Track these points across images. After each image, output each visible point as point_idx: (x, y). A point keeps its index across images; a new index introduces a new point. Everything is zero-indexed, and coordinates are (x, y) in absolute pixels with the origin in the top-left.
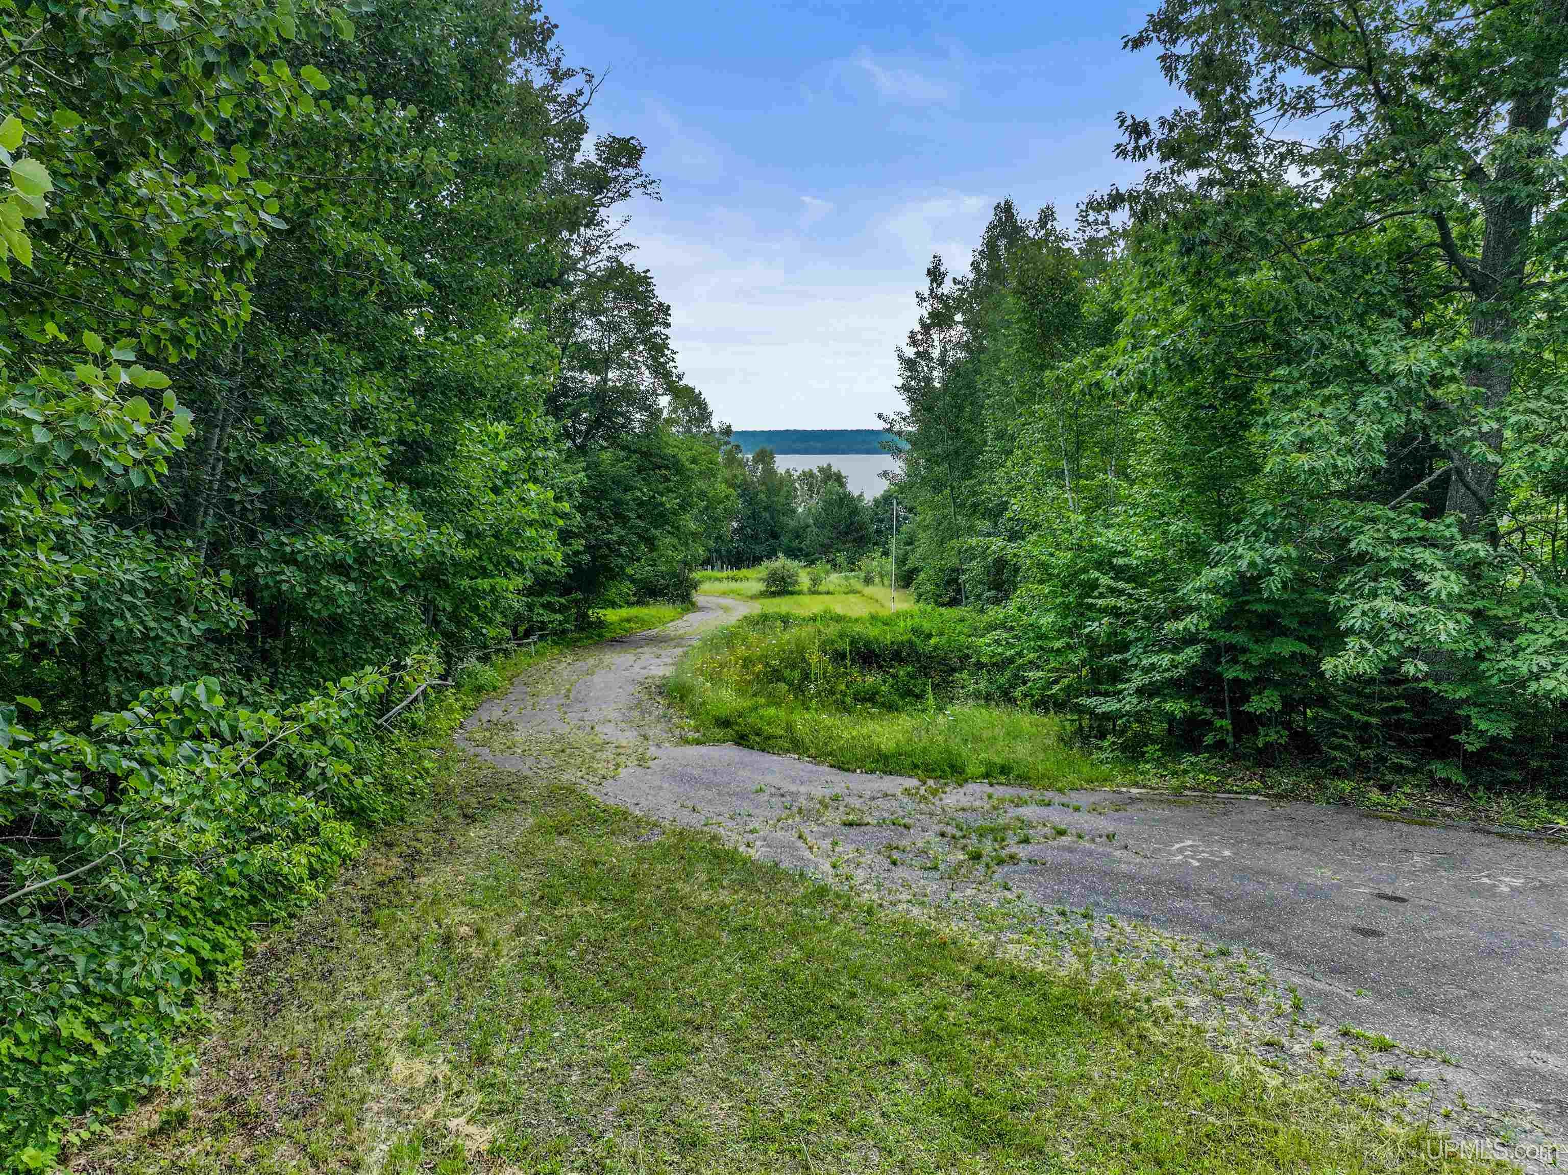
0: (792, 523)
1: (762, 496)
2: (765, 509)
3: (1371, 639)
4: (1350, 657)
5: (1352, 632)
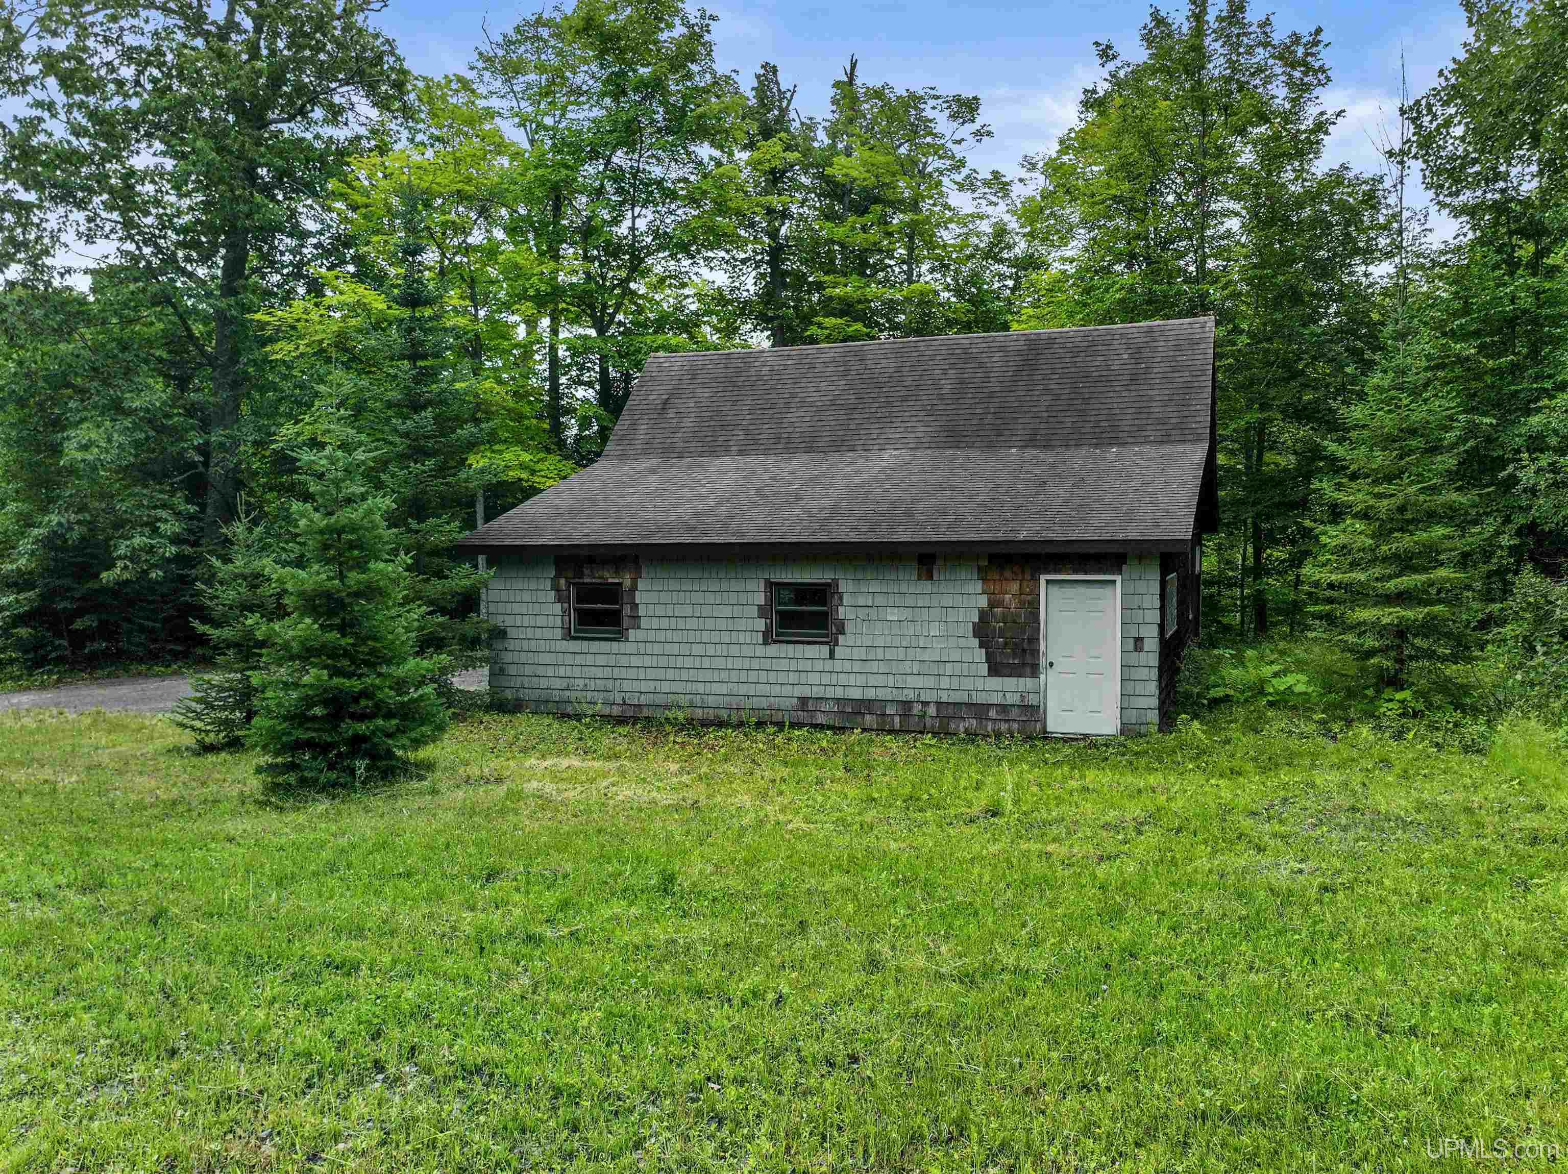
3: (132, 561)
4: (118, 571)
5: (120, 558)
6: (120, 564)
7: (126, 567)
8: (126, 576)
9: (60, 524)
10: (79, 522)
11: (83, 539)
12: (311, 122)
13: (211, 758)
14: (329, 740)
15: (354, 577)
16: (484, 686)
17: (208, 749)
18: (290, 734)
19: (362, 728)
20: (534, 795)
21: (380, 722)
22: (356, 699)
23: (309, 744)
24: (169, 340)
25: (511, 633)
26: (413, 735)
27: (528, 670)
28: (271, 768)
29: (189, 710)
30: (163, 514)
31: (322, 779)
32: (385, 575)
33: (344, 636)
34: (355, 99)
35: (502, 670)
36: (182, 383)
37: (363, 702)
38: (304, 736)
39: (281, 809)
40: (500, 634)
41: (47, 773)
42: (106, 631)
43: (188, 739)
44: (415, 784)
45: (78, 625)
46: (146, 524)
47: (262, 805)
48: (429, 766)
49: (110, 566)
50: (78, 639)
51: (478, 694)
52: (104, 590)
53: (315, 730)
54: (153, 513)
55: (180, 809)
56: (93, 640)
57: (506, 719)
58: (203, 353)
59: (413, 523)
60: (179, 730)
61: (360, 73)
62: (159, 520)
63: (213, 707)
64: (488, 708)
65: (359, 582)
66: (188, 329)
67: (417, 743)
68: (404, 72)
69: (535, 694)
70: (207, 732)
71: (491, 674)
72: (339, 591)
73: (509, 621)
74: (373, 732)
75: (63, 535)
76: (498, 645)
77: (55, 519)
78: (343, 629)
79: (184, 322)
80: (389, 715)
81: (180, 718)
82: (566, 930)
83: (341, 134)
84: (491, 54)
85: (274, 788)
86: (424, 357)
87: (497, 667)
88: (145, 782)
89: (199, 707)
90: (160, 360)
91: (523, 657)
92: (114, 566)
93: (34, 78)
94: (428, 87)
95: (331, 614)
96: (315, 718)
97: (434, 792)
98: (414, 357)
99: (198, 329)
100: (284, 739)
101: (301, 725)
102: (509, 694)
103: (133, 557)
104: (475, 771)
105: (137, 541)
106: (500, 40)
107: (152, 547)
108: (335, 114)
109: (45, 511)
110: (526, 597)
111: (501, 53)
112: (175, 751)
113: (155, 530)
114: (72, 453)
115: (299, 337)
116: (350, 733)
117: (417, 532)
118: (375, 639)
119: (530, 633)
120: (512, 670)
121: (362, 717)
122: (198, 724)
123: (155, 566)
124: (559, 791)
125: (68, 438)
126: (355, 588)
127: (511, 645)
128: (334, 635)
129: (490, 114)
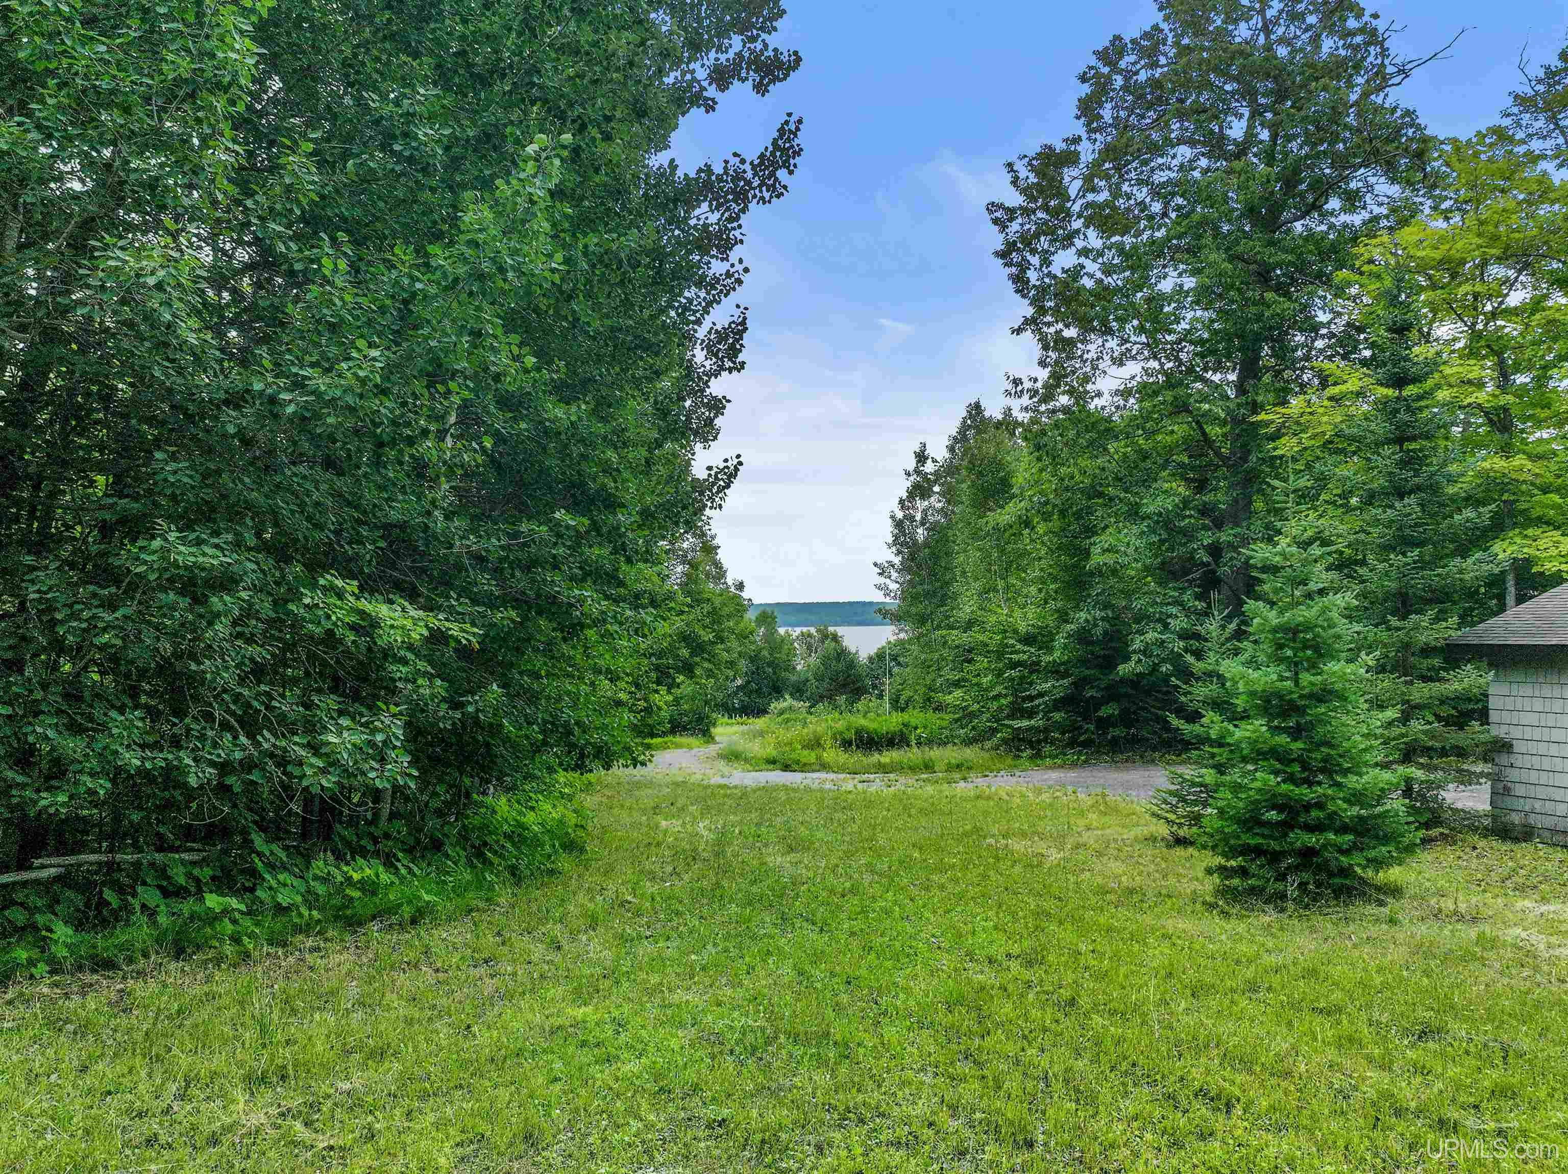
0: (793, 678)
1: (765, 653)
2: (769, 665)
3: (1145, 655)
4: (1133, 664)
5: (1135, 652)
6: (1135, 657)
7: (1140, 660)
8: (1139, 669)
9: (1087, 621)
10: (1103, 619)
11: (1106, 633)
12: (1324, 215)
13: (1179, 852)
14: (1277, 848)
15: (1306, 678)
16: (1484, 806)
17: (1180, 842)
18: (1238, 837)
19: (1312, 840)
20: (1514, 945)
21: (1332, 836)
22: (1307, 807)
23: (1258, 851)
24: (1187, 445)
25: (1518, 747)
26: (1372, 854)
27: (1541, 793)
28: (1222, 869)
29: (1165, 802)
30: (1174, 610)
31: (1270, 890)
32: (1343, 677)
33: (1295, 740)
34: (1372, 180)
35: (1507, 789)
36: (1201, 485)
37: (1314, 813)
38: (1252, 842)
39: (1225, 914)
40: (1505, 746)
41: (1041, 847)
42: (1126, 719)
43: (1163, 830)
44: (1371, 909)
45: (1105, 711)
46: (1159, 620)
47: (1211, 906)
48: (1396, 891)
49: (1127, 659)
50: (1104, 724)
51: (1477, 816)
52: (1122, 681)
53: (1263, 836)
54: (1164, 609)
55: (1136, 898)
56: (1114, 726)
57: (1507, 846)
58: (1217, 453)
59: (1394, 622)
60: (1154, 820)
61: (1376, 152)
62: (1170, 616)
63: (1185, 801)
64: (1487, 832)
65: (1312, 684)
66: (1204, 433)
67: (1378, 864)
68: (1425, 140)
69: (1549, 822)
70: (1180, 825)
71: (1494, 793)
72: (1292, 692)
73: (1516, 733)
74: (1324, 846)
75: (1089, 631)
76: (1503, 759)
77: (1083, 615)
78: (1296, 733)
79: (1201, 427)
80: (1344, 829)
81: (1155, 809)
82: (1493, 1125)
83: (1357, 219)
84: (1531, 93)
85: (1221, 892)
86: (1414, 439)
87: (1500, 786)
88: (1116, 867)
89: (1174, 801)
90: (1181, 465)
91: (1533, 777)
92: (1129, 659)
93: (1077, 232)
94: (1458, 149)
95: (1284, 714)
96: (1268, 824)
97: (1392, 921)
98: (1400, 441)
99: (1215, 431)
100: (1232, 842)
101: (1249, 829)
102: (1516, 818)
103: (1146, 651)
104: (1448, 905)
105: (1151, 636)
106: (1541, 74)
107: (1163, 642)
108: (1352, 200)
109: (1077, 608)
110: (1538, 705)
111: (1541, 88)
112: (1152, 839)
113: (1166, 626)
114: (1097, 559)
115: (1302, 431)
116: (1299, 844)
117: (1398, 629)
118: (1328, 744)
119: (1542, 748)
120: (1520, 790)
121: (1310, 829)
122: (1172, 817)
123: (1164, 661)
124: (1549, 946)
125: (1095, 544)
126: (1307, 691)
127: (1518, 761)
128: (1283, 739)
129: (1534, 158)
